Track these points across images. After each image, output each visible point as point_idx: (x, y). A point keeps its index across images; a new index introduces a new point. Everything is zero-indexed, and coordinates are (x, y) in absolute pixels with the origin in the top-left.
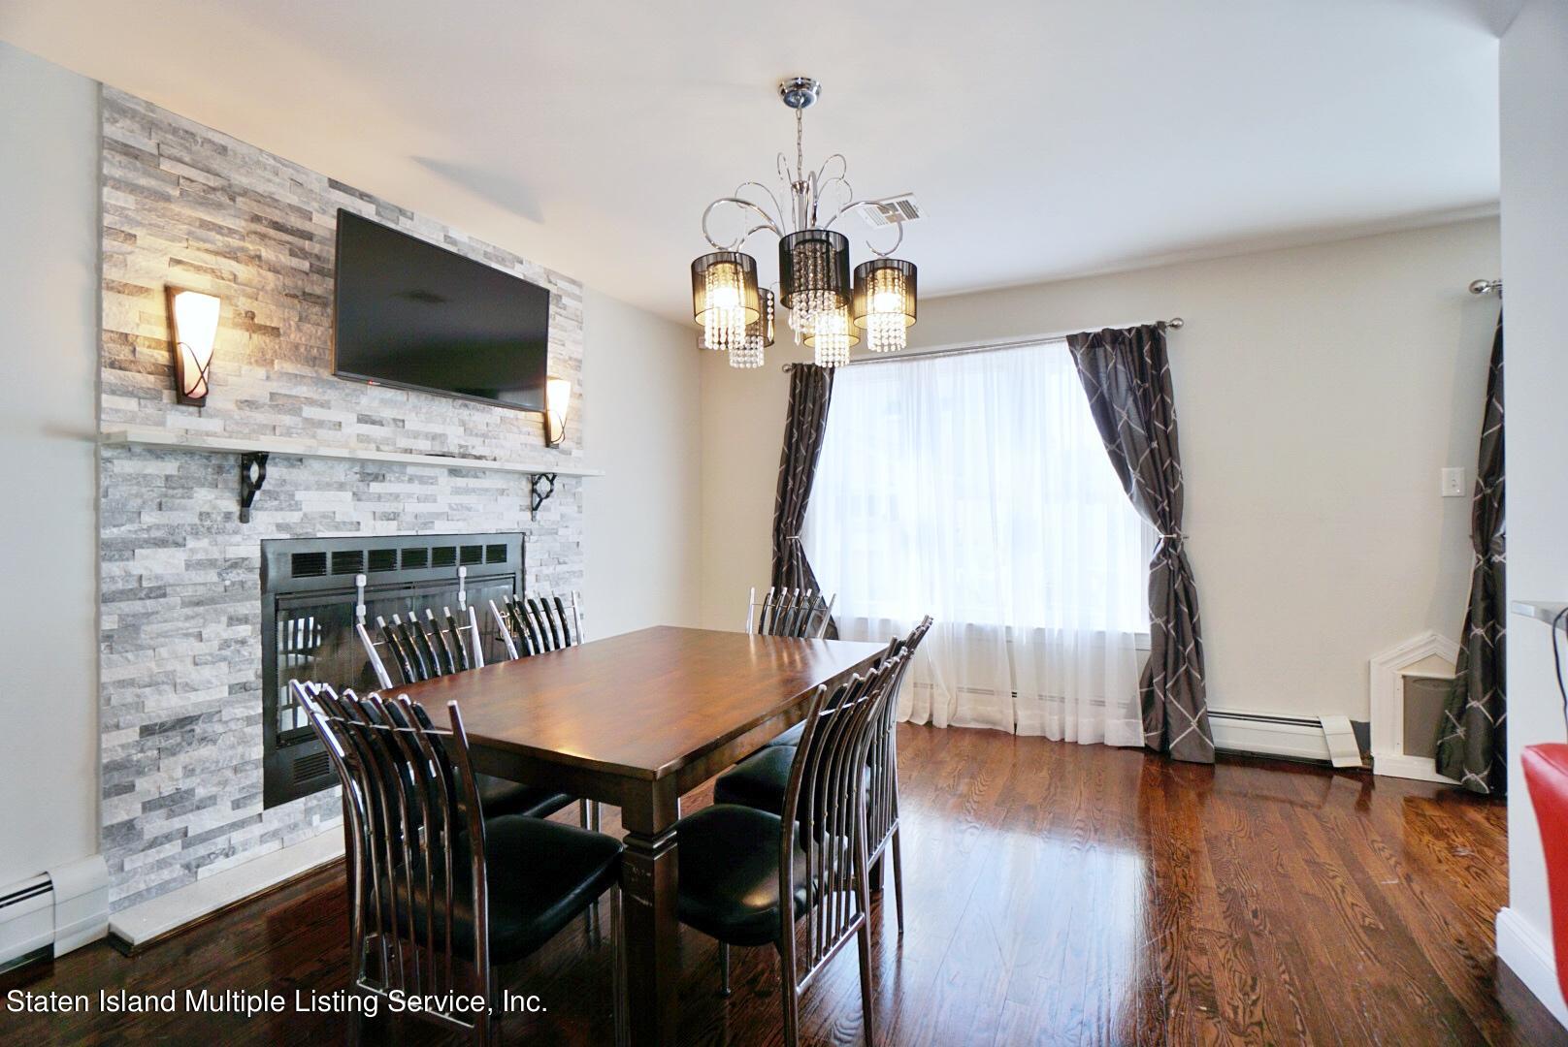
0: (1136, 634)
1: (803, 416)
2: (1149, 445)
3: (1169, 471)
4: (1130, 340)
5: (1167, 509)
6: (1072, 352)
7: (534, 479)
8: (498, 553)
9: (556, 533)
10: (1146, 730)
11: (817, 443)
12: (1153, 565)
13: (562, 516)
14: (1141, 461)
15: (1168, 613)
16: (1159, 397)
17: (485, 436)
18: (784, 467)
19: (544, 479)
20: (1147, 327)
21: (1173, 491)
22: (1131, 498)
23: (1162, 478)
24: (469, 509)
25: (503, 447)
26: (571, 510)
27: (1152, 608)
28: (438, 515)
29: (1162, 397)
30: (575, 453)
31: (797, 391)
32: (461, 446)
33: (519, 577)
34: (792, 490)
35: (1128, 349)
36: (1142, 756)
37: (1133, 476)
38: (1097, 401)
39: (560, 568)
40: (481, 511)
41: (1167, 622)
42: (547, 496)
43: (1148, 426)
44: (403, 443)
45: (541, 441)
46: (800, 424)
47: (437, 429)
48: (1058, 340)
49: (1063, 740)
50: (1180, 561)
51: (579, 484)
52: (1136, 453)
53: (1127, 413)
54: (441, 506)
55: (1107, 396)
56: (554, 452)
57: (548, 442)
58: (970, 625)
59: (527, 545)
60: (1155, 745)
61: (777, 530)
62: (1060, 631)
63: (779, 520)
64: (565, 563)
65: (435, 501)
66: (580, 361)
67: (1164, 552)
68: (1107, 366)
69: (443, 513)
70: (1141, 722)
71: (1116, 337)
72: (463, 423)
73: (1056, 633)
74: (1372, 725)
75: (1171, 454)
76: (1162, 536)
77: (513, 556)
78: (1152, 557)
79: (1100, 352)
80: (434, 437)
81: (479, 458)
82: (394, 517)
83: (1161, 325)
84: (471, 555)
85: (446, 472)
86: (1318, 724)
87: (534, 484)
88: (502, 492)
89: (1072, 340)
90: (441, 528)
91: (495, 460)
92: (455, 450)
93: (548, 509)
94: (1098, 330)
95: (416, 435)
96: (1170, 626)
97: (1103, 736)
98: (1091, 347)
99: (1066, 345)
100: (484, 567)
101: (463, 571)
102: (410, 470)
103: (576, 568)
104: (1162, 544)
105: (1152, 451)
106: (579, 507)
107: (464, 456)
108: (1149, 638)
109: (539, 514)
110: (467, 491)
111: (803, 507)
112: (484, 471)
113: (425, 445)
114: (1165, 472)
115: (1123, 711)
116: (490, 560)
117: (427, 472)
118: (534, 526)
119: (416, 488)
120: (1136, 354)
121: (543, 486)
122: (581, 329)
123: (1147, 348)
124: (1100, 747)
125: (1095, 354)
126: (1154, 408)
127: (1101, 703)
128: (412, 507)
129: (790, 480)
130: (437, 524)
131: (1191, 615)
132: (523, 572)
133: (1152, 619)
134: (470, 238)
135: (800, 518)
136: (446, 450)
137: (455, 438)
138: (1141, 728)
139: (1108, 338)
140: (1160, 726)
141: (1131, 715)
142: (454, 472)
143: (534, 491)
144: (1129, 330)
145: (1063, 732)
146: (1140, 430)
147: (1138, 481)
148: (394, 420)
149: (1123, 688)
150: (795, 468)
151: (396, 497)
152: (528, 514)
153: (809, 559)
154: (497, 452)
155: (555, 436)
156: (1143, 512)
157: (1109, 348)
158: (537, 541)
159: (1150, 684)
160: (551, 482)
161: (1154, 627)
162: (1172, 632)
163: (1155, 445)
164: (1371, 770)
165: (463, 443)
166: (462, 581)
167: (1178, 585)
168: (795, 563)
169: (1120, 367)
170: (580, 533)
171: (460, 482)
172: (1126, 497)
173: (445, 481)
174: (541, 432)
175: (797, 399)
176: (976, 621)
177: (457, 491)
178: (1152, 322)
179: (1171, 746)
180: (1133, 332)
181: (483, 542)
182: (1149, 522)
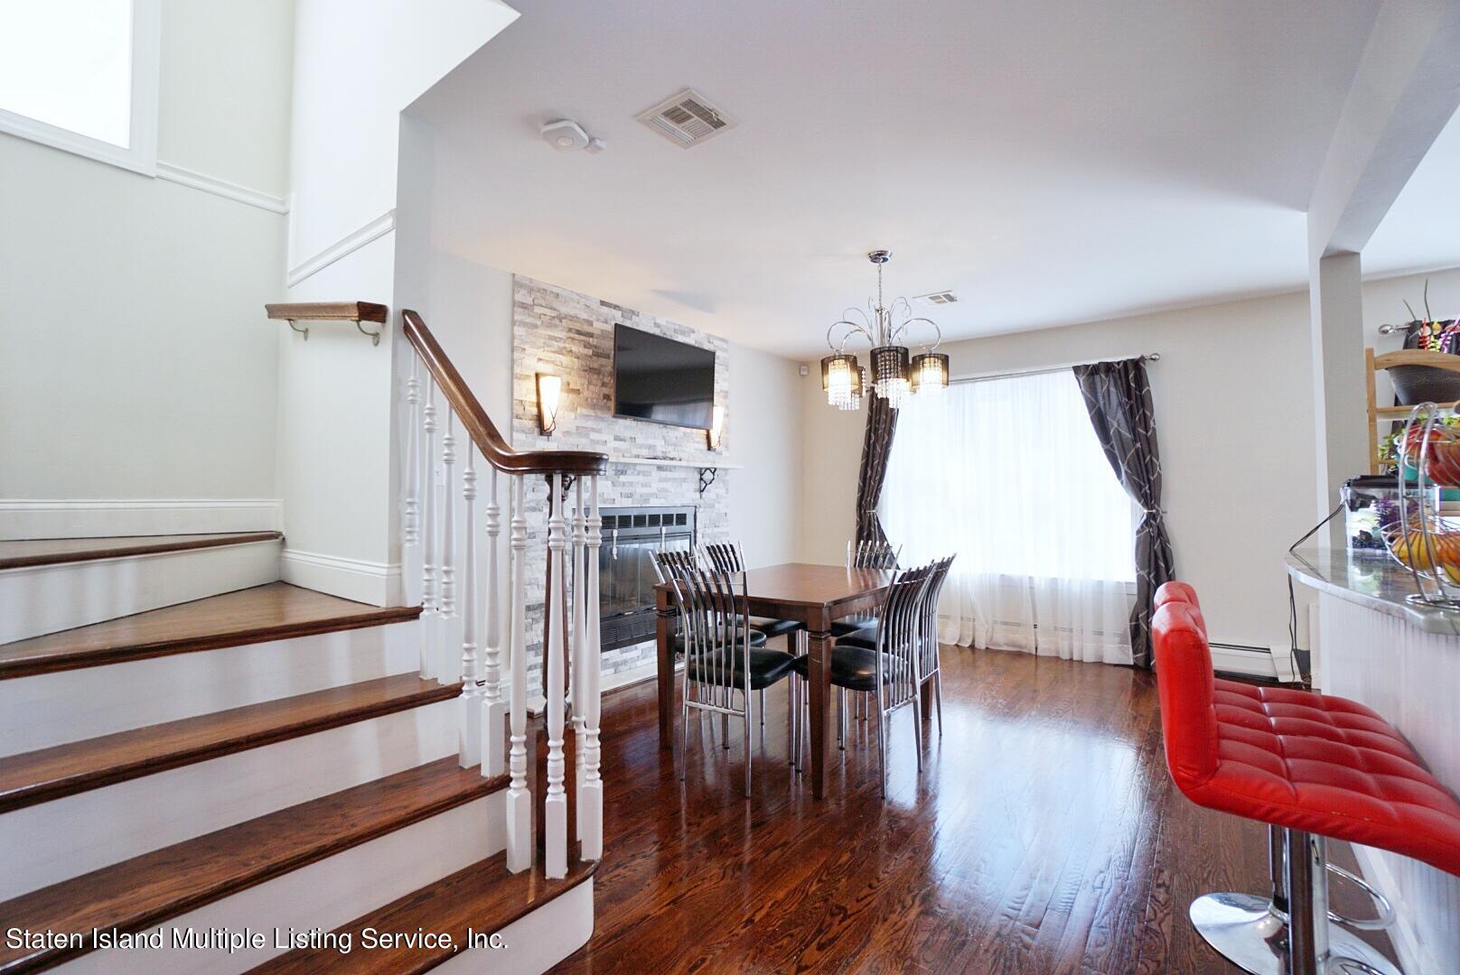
0: (1127, 583)
1: (879, 424)
2: (1134, 446)
3: (1149, 466)
4: (1119, 370)
5: (1148, 491)
6: (1077, 378)
7: (701, 472)
8: (681, 519)
9: (713, 506)
10: (1135, 653)
11: (889, 443)
12: (1138, 532)
13: (717, 495)
14: (1128, 456)
15: (1149, 567)
16: (1141, 411)
17: (675, 445)
18: (864, 460)
19: (708, 471)
20: (1132, 360)
21: (1152, 479)
22: (1122, 483)
23: (1144, 470)
24: (667, 491)
25: (684, 451)
26: (721, 491)
27: (1137, 563)
28: (652, 495)
29: (1144, 412)
30: (725, 453)
31: (874, 407)
32: (663, 452)
33: (693, 535)
34: (871, 477)
35: (1117, 376)
36: (1131, 672)
37: (1122, 468)
38: (1095, 413)
39: (716, 530)
40: (673, 490)
41: (1149, 574)
42: (711, 483)
43: (1133, 430)
44: (635, 452)
45: (705, 447)
46: (876, 430)
47: (651, 442)
48: (1067, 369)
49: (1071, 659)
50: (1159, 530)
51: (726, 474)
52: (1124, 451)
53: (1117, 421)
54: (653, 489)
55: (1103, 410)
56: (712, 453)
57: (709, 448)
58: (1003, 575)
59: (698, 514)
60: (1141, 663)
61: (860, 506)
62: (1070, 581)
63: (861, 499)
64: (718, 526)
65: (650, 486)
66: (727, 392)
67: (1146, 522)
68: (1102, 388)
69: (653, 494)
70: (1131, 646)
71: (1108, 367)
72: (664, 438)
73: (1066, 582)
74: (1311, 653)
75: (1150, 452)
76: (1146, 511)
77: (690, 520)
78: (1138, 526)
79: (1097, 378)
80: (650, 447)
81: (672, 459)
82: (630, 496)
83: (1142, 359)
84: (668, 520)
85: (655, 468)
86: (1268, 651)
87: (701, 475)
88: (684, 480)
89: (1077, 369)
90: (654, 502)
91: (680, 460)
92: (660, 455)
93: (709, 491)
94: (1096, 362)
95: (641, 446)
96: (1151, 576)
97: (1102, 657)
98: (1091, 375)
99: (1072, 372)
100: (675, 528)
101: (664, 530)
102: (638, 468)
103: (725, 530)
104: (1145, 517)
105: (1137, 450)
106: (727, 490)
107: (664, 458)
108: (1136, 587)
109: (704, 494)
110: (666, 480)
111: (879, 489)
112: (675, 467)
113: (645, 452)
114: (1146, 465)
115: (1117, 639)
116: (678, 523)
117: (646, 468)
118: (701, 502)
119: (640, 478)
120: (1124, 380)
121: (708, 476)
122: (727, 370)
123: (1131, 376)
124: (1100, 664)
125: (1093, 379)
126: (1137, 418)
127: (1101, 633)
128: (640, 490)
129: (869, 469)
130: (651, 500)
131: (1168, 569)
132: (695, 531)
133: (1137, 571)
134: (667, 322)
135: (876, 497)
136: (655, 455)
137: (661, 447)
138: (1131, 652)
139: (1102, 368)
140: (1144, 648)
141: (1123, 642)
142: (660, 468)
143: (701, 479)
144: (1118, 363)
145: (1072, 654)
146: (1127, 435)
147: (1126, 472)
148: (631, 438)
149: (1117, 622)
150: (873, 462)
151: (631, 484)
152: (698, 494)
153: (882, 527)
154: (683, 455)
155: (713, 444)
156: (1131, 493)
157: (1103, 376)
158: (703, 512)
159: (1137, 619)
160: (713, 473)
161: (1140, 578)
162: (1153, 581)
163: (1138, 445)
164: (1310, 685)
165: (664, 450)
166: (663, 536)
167: (1157, 546)
168: (873, 529)
169: (1112, 389)
170: (727, 507)
171: (663, 474)
172: (1119, 482)
173: (656, 474)
174: (705, 441)
175: (874, 411)
176: (1008, 573)
177: (661, 480)
178: (1136, 356)
179: (1152, 663)
180: (1121, 364)
181: (674, 512)
182: (1136, 501)
